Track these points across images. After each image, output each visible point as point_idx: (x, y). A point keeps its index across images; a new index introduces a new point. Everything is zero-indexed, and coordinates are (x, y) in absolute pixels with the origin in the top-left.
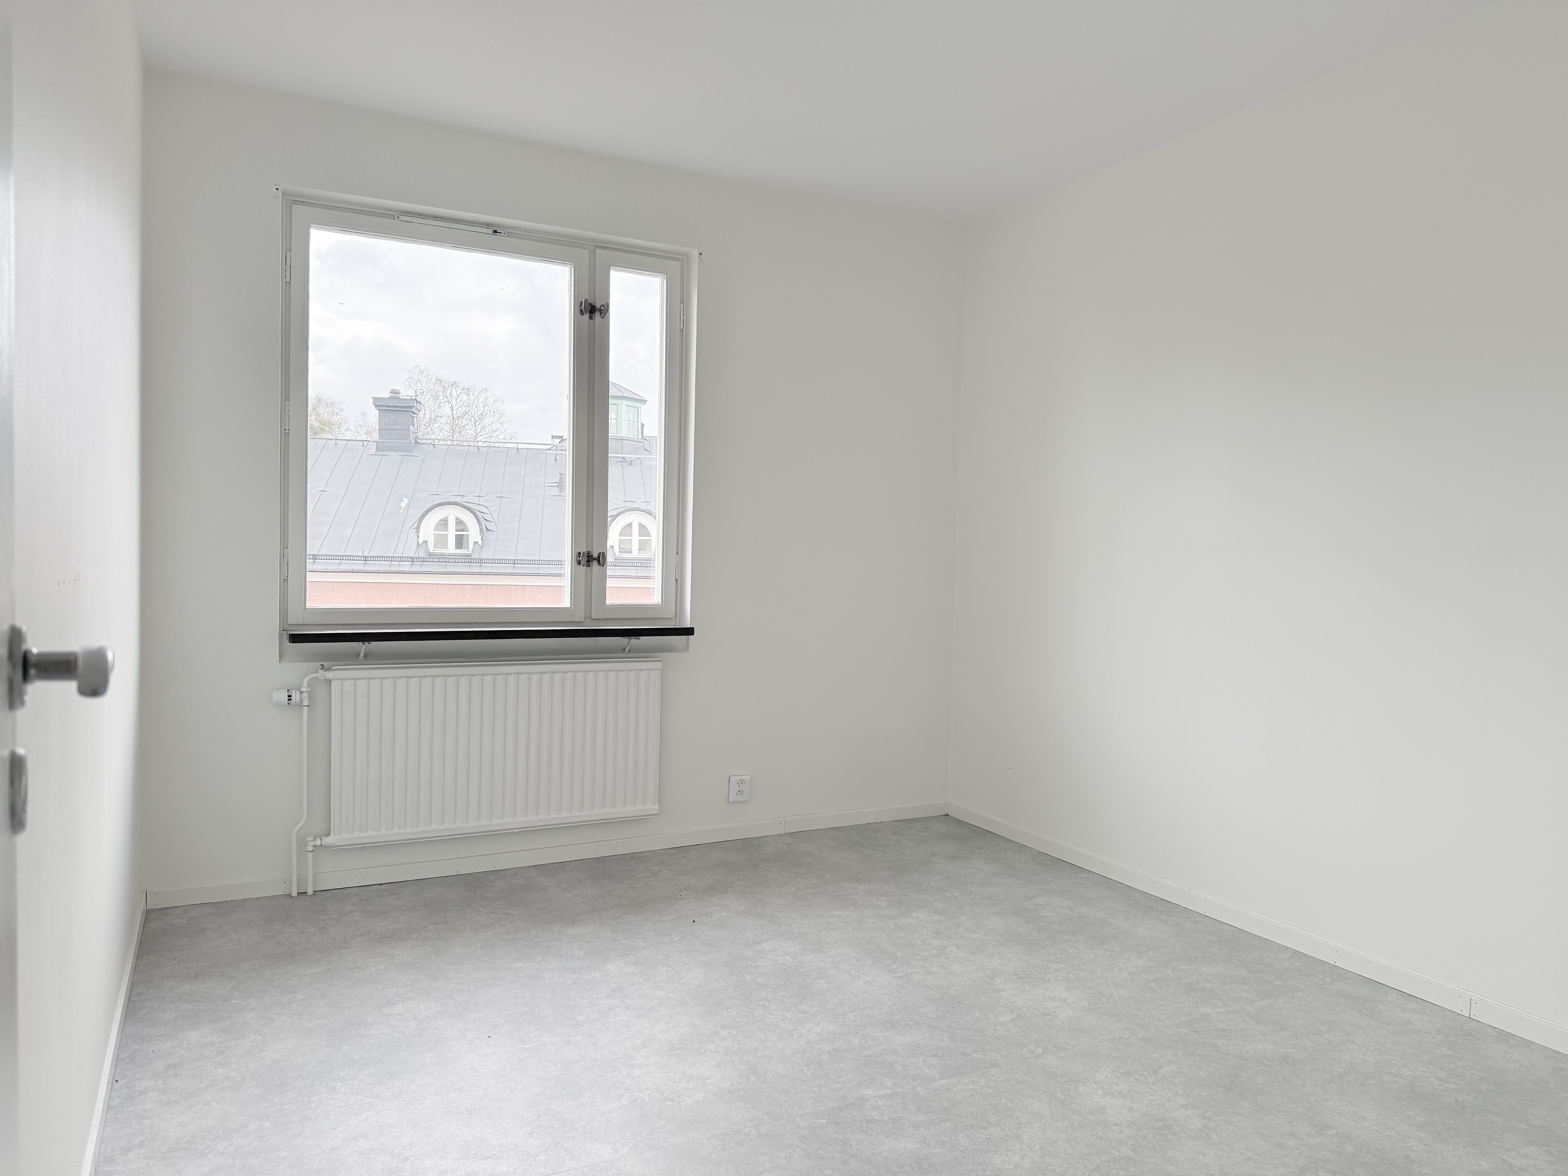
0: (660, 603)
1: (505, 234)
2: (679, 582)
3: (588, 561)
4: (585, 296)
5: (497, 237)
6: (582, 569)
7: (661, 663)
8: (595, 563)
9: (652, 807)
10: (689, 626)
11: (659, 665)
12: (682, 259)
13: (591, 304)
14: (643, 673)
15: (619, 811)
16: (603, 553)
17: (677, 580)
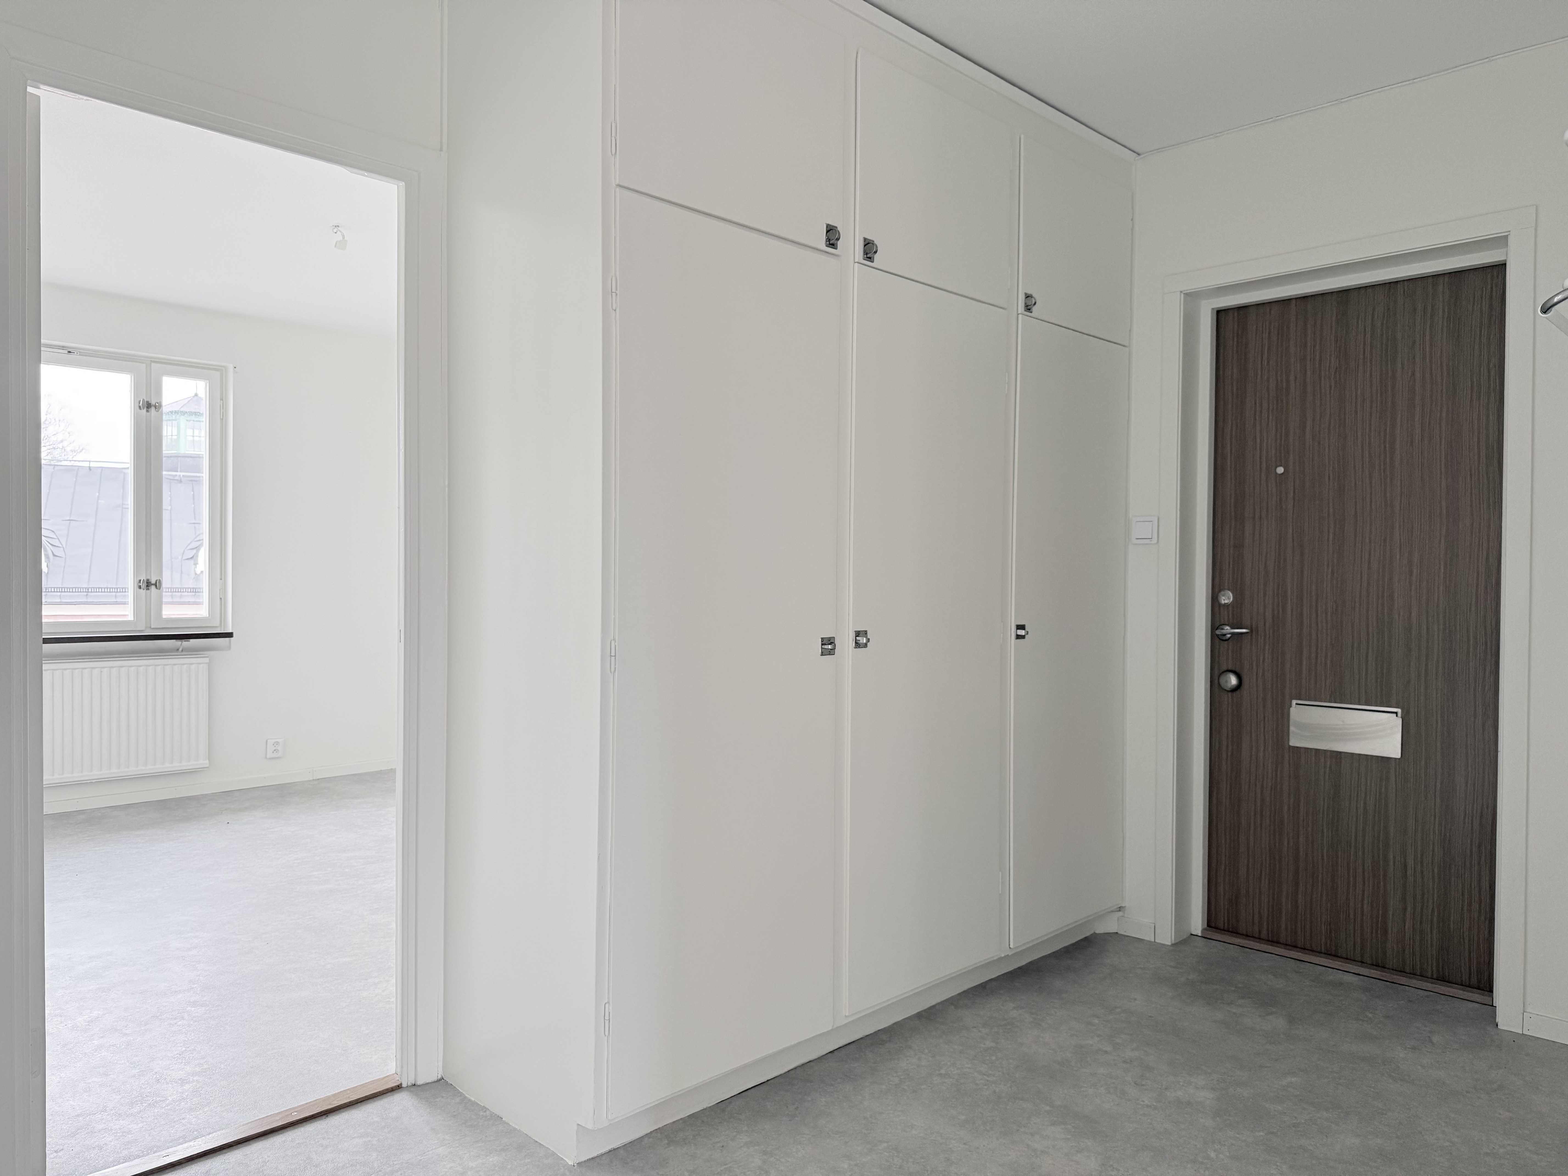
0: (208, 616)
1: (77, 353)
2: (223, 600)
3: (147, 586)
4: (144, 397)
5: (70, 356)
6: (143, 592)
7: (208, 659)
8: (153, 587)
9: (203, 762)
10: (230, 631)
11: (207, 660)
12: (222, 370)
13: (147, 402)
14: (193, 666)
15: (177, 766)
16: (160, 580)
17: (221, 599)
